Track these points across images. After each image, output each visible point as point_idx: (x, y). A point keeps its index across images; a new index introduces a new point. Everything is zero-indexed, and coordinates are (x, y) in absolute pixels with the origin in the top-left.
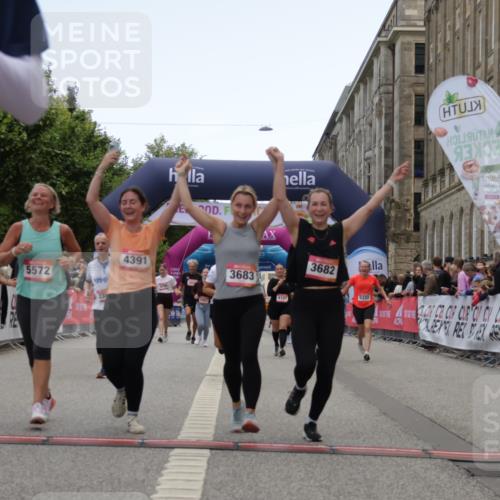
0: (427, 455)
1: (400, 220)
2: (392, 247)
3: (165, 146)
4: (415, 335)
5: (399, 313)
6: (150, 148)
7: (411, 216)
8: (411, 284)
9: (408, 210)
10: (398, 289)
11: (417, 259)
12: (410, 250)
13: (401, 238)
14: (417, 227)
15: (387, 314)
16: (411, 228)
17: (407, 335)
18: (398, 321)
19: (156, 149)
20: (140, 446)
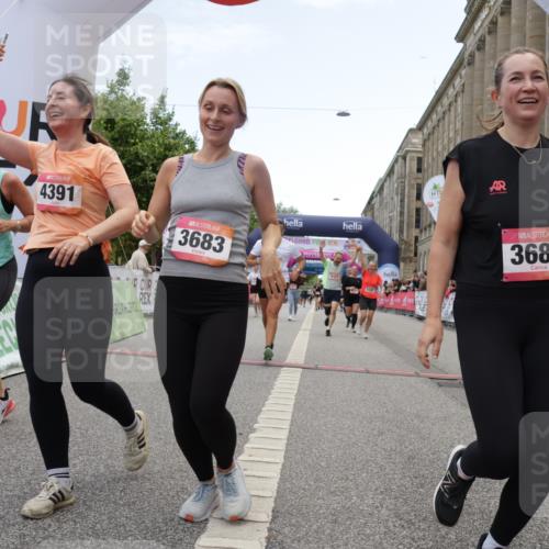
0: (417, 375)
1: (407, 250)
2: (402, 264)
3: (282, 208)
4: (413, 312)
5: (405, 300)
7: (413, 248)
8: (411, 285)
9: (410, 245)
10: (403, 288)
11: (415, 271)
12: (412, 266)
13: (408, 260)
14: (416, 255)
15: (398, 300)
16: (412, 255)
17: (409, 312)
18: (404, 305)
20: (266, 364)
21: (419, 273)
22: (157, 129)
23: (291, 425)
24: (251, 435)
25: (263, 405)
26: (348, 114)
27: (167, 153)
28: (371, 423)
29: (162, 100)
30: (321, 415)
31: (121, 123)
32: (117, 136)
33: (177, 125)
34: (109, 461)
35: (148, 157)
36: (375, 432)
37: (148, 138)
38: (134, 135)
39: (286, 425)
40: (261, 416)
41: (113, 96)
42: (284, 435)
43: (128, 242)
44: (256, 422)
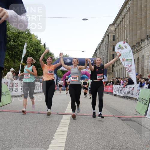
0: (114, 117)
1: (110, 70)
2: (108, 75)
4: (112, 93)
5: (109, 88)
7: (112, 69)
8: (111, 83)
9: (111, 68)
11: (113, 78)
12: (111, 76)
13: (110, 73)
14: (113, 71)
15: (107, 89)
16: (112, 71)
18: (109, 90)
20: (57, 114)
21: (114, 78)
23: (67, 137)
24: (52, 141)
25: (57, 129)
26: (87, 20)
27: (19, 35)
28: (97, 135)
35: (12, 36)
36: (99, 139)
39: (65, 137)
40: (56, 133)
42: (64, 141)
44: (54, 136)
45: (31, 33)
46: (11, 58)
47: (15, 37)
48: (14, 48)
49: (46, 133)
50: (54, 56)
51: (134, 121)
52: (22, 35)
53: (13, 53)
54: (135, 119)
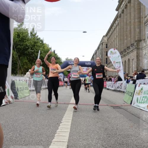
0: (107, 105)
3: (68, 59)
4: (106, 87)
6: (66, 59)
19: (67, 59)
20: (65, 104)
22: (32, 37)
23: (72, 121)
24: (61, 124)
25: (64, 115)
26: (86, 32)
27: (35, 44)
28: (94, 119)
29: (33, 29)
30: (80, 118)
31: (22, 36)
32: (20, 40)
33: (38, 36)
34: (20, 133)
35: (30, 45)
36: (96, 122)
37: (29, 40)
38: (25, 39)
39: (71, 121)
40: (63, 118)
41: (19, 28)
42: (70, 124)
43: (25, 70)
44: (62, 120)
45: (44, 42)
46: (29, 61)
47: (32, 46)
48: (31, 54)
49: (56, 118)
50: (61, 60)
51: (122, 108)
52: (38, 44)
53: (31, 58)
54: (123, 107)
